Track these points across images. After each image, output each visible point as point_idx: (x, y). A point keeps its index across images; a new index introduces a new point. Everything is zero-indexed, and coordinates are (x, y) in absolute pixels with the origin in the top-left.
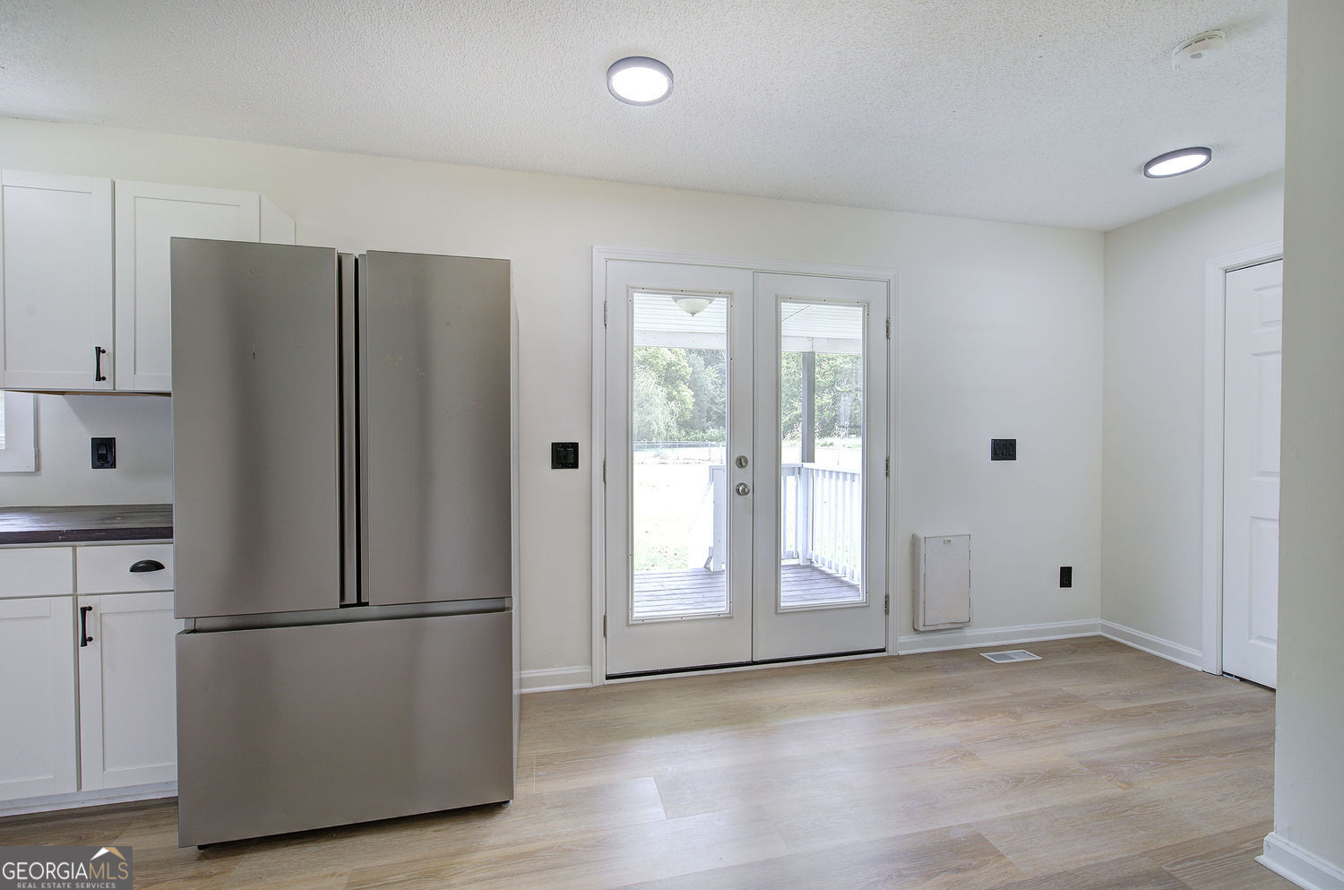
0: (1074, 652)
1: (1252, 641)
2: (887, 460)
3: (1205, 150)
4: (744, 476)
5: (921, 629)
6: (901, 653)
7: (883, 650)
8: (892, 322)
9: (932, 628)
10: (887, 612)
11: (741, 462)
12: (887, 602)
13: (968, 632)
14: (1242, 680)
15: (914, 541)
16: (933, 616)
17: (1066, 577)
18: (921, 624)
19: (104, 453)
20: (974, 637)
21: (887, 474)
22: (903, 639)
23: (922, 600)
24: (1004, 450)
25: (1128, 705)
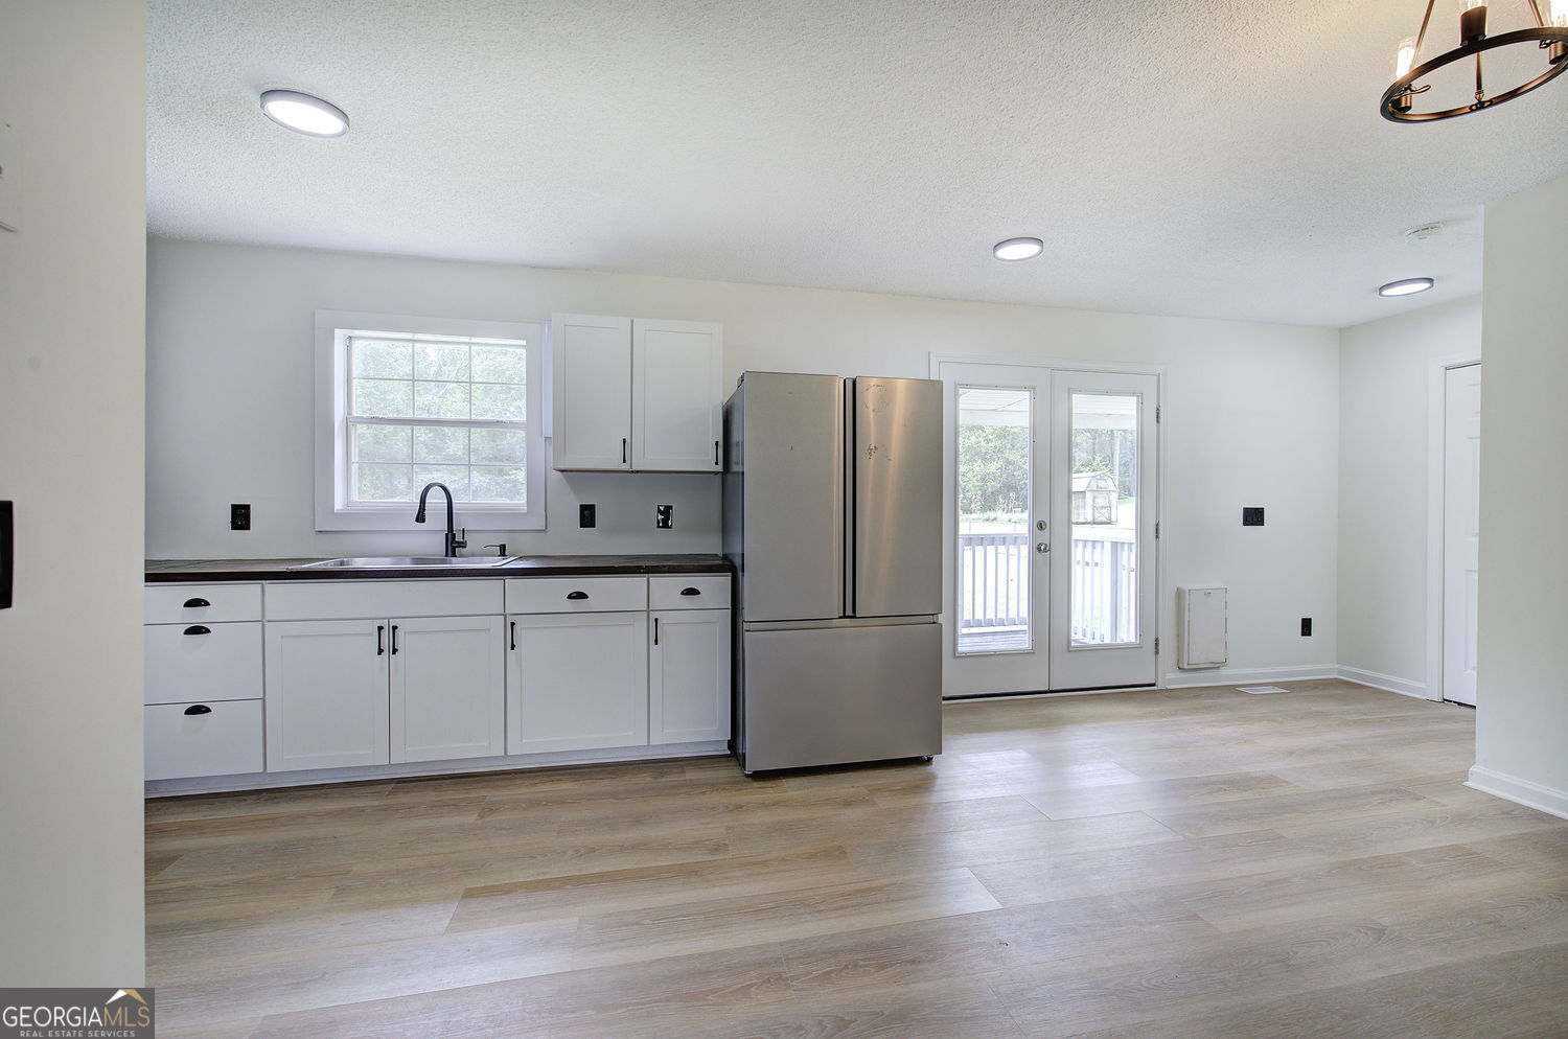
0: (1316, 688)
1: (1469, 672)
2: (1157, 525)
3: (1430, 280)
4: (1044, 537)
5: (1186, 667)
6: (1169, 687)
7: (1154, 685)
8: (1161, 409)
9: (1195, 667)
10: (1157, 652)
11: (1041, 526)
12: (1157, 645)
13: (1224, 671)
14: (1460, 704)
15: (1180, 594)
16: (1196, 656)
17: (1306, 627)
18: (1186, 663)
19: (588, 516)
20: (1228, 675)
21: (1157, 537)
22: (1170, 676)
23: (1186, 643)
24: (1254, 517)
25: (1365, 717)
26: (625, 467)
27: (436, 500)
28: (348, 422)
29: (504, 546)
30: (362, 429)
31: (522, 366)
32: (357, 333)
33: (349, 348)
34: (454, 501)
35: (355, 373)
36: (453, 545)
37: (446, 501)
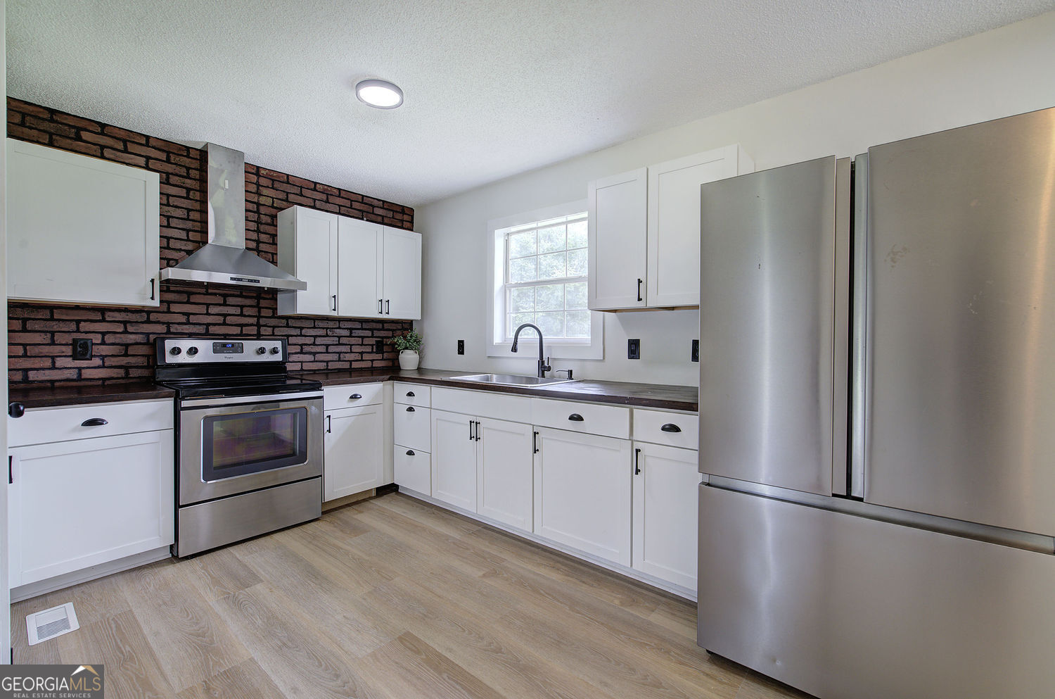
19: (634, 349)
26: (641, 305)
27: (529, 335)
28: (506, 287)
29: (571, 371)
30: (514, 292)
31: (585, 233)
32: (513, 229)
33: (507, 243)
34: (543, 337)
35: (511, 255)
36: (543, 368)
37: (538, 337)
